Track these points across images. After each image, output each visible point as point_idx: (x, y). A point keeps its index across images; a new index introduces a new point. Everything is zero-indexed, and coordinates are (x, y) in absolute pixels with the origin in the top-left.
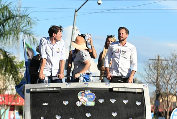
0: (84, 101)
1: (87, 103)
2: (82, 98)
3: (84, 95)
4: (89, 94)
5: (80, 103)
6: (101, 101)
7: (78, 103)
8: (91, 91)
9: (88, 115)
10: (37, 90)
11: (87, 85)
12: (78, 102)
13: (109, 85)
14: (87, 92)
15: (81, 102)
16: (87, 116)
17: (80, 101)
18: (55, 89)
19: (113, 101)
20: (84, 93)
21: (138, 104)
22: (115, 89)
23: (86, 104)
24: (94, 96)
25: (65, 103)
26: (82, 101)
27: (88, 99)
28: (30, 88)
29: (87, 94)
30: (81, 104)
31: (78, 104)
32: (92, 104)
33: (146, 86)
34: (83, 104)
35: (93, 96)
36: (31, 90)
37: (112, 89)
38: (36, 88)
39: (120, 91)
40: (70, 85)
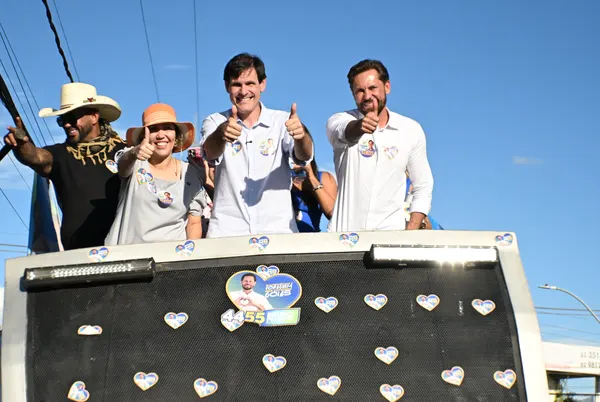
0: (256, 309)
1: (265, 316)
2: (245, 296)
3: (254, 283)
5: (236, 317)
6: (327, 305)
7: (230, 318)
8: (283, 268)
9: (273, 364)
10: (57, 274)
11: (265, 246)
12: (230, 312)
13: (355, 242)
14: (265, 273)
15: (241, 314)
16: (269, 368)
17: (236, 310)
18: (130, 267)
19: (376, 302)
20: (252, 278)
21: (484, 307)
22: (380, 255)
23: (263, 320)
25: (175, 321)
26: (244, 309)
27: (269, 299)
28: (27, 270)
29: (265, 278)
30: (241, 319)
31: (230, 321)
32: (290, 317)
33: (508, 238)
34: (251, 321)
35: (289, 287)
36: (32, 276)
38: (50, 268)
39: (403, 262)
40: (192, 249)
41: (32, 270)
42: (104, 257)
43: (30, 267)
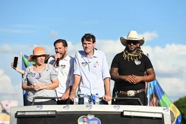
3: (86, 120)
4: (92, 120)
8: (96, 116)
10: (27, 114)
11: (90, 108)
13: (118, 109)
18: (49, 113)
20: (86, 118)
22: (126, 114)
24: (99, 121)
28: (17, 112)
29: (90, 119)
33: (167, 109)
36: (19, 114)
37: (122, 113)
38: (24, 112)
39: (133, 116)
40: (68, 108)
41: (19, 112)
42: (41, 109)
43: (18, 111)
